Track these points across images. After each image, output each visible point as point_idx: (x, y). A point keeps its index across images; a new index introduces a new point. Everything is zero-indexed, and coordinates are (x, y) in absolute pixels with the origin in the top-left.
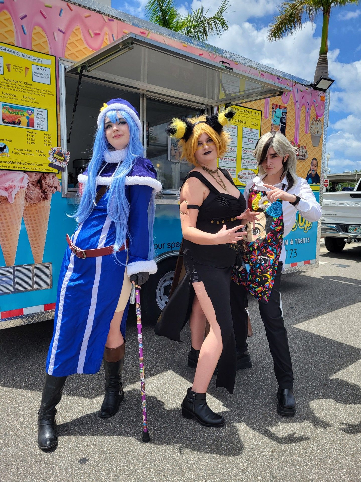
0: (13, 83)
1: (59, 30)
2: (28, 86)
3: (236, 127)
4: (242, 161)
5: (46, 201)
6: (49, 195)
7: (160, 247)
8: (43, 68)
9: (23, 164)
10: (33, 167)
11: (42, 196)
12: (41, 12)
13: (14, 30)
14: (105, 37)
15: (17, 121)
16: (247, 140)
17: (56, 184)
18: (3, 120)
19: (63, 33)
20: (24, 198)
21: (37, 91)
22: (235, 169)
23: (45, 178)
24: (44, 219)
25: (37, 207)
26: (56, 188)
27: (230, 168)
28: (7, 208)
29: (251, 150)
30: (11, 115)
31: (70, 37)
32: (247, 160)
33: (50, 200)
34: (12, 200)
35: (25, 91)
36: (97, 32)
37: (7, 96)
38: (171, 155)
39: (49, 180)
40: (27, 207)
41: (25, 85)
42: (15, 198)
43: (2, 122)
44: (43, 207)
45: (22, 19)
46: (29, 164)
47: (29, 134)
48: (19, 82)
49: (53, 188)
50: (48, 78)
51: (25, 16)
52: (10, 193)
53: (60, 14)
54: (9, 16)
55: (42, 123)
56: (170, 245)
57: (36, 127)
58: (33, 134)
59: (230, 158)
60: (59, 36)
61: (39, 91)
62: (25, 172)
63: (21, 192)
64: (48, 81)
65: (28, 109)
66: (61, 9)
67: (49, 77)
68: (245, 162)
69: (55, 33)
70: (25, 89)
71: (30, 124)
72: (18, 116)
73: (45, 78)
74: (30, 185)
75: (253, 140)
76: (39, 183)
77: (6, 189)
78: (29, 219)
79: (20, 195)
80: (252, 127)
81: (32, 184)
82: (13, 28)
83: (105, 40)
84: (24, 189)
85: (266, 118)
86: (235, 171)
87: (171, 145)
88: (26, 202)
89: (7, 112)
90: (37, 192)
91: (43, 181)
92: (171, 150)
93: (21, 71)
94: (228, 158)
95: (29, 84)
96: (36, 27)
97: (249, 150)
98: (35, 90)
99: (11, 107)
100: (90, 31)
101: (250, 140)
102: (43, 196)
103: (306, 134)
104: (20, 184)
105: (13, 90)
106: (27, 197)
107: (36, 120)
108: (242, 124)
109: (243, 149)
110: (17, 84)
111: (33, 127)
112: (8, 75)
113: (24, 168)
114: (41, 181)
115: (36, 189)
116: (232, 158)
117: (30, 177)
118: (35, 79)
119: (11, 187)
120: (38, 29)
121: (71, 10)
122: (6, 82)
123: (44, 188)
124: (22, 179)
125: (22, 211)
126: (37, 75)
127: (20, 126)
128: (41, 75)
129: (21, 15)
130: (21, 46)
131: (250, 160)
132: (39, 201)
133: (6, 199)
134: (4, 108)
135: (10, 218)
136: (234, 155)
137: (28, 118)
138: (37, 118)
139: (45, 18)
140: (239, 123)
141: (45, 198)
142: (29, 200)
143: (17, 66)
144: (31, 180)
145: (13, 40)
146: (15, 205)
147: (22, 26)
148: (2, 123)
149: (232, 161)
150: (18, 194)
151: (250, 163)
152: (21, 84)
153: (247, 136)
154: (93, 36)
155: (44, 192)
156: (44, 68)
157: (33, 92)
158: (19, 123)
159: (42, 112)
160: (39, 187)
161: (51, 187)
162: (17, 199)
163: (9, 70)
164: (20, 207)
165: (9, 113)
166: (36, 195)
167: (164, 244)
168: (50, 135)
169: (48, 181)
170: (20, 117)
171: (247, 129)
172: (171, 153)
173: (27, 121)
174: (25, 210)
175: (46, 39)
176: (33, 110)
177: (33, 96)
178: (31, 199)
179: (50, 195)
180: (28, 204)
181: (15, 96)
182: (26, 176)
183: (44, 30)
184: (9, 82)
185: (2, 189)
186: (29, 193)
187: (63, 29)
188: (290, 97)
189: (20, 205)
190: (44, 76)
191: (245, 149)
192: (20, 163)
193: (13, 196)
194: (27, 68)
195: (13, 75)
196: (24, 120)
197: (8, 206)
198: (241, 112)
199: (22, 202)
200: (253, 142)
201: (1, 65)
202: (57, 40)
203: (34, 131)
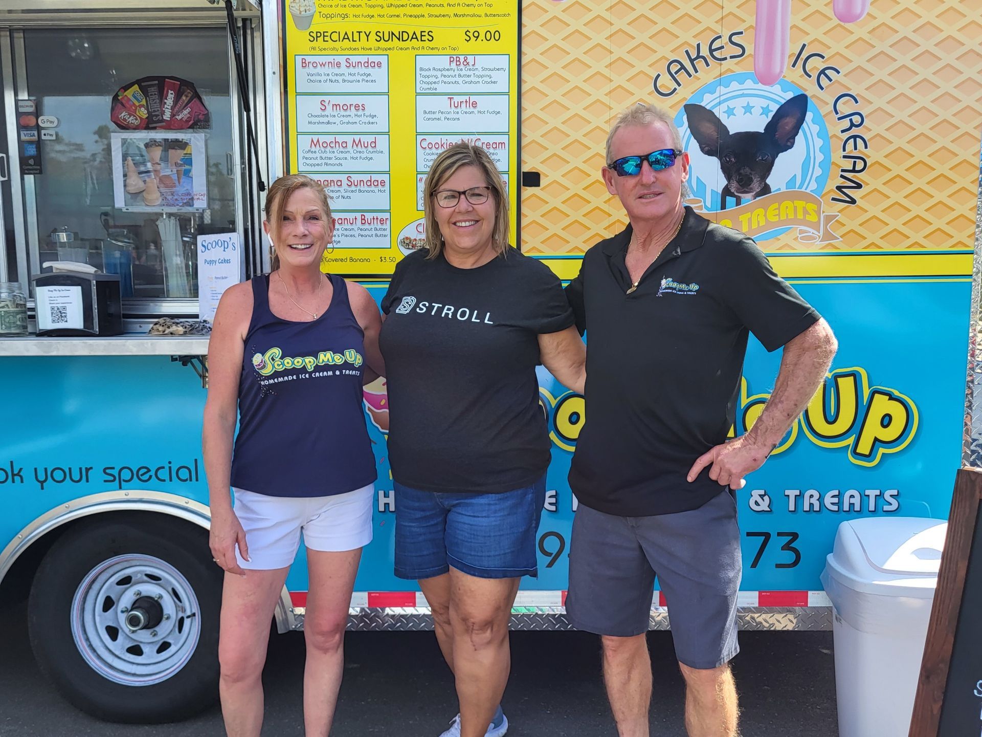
3: (383, 60)
22: (386, 216)
27: (358, 215)
38: (126, 191)
59: (355, 178)
75: (473, 98)
80: (466, 48)
86: (382, 221)
87: (124, 158)
92: (125, 175)
94: (343, 178)
101: (457, 99)
103: (848, 26)
108: (414, 43)
109: (420, 138)
116: (366, 177)
136: (379, 162)
149: (366, 188)
153: (441, 88)
171: (444, 62)
172: (125, 186)
200: (474, 104)
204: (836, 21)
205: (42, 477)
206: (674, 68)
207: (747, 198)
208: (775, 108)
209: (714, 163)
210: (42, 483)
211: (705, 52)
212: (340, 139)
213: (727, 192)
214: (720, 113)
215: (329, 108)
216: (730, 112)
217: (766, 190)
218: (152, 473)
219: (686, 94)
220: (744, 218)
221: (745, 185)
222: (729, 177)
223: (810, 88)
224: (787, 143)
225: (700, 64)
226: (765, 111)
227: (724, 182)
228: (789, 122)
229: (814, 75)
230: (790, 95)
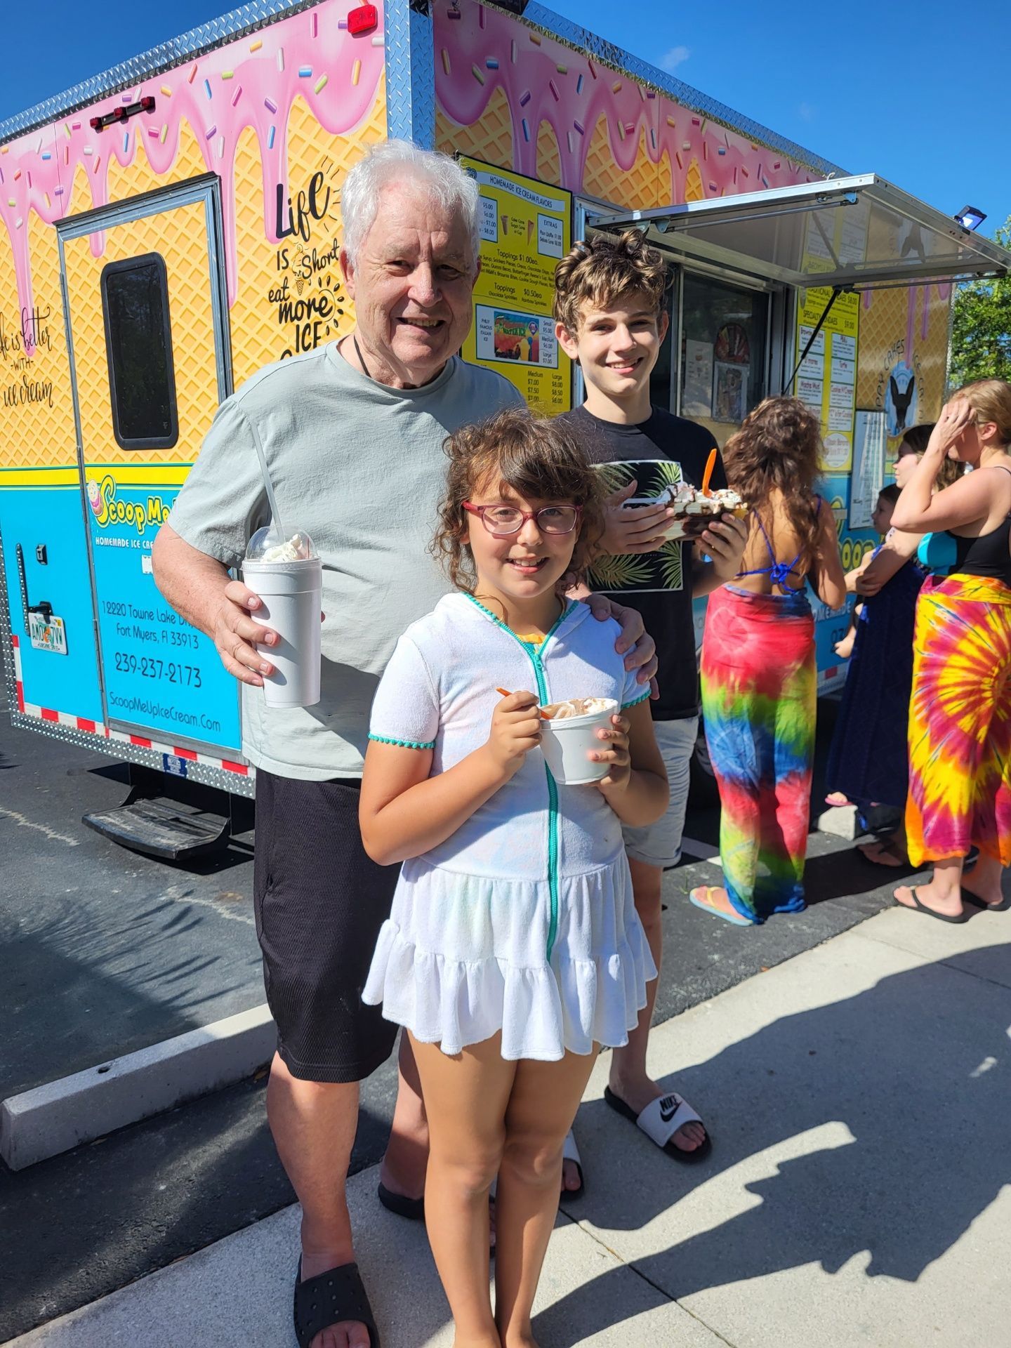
0: (510, 260)
1: (576, 126)
2: (532, 265)
4: (830, 414)
8: (552, 221)
12: (551, 85)
13: (512, 133)
14: (641, 138)
15: (515, 349)
16: (837, 364)
18: (496, 349)
19: (582, 133)
21: (544, 275)
29: (843, 386)
30: (507, 336)
31: (592, 143)
32: (837, 409)
35: (527, 277)
36: (629, 125)
37: (502, 293)
41: (526, 265)
43: (494, 354)
45: (523, 104)
47: (531, 377)
48: (519, 258)
50: (560, 244)
51: (529, 97)
53: (578, 89)
54: (504, 98)
55: (550, 351)
57: (541, 363)
58: (537, 378)
60: (575, 142)
61: (547, 276)
65: (532, 319)
66: (581, 76)
67: (561, 241)
68: (834, 414)
69: (570, 135)
70: (527, 274)
71: (533, 356)
72: (516, 338)
73: (556, 243)
75: (847, 362)
82: (510, 127)
83: (640, 145)
85: (867, 307)
89: (502, 330)
93: (522, 230)
95: (533, 262)
96: (544, 122)
97: (840, 386)
98: (540, 274)
99: (507, 317)
100: (620, 124)
101: (843, 362)
105: (512, 277)
107: (541, 345)
108: (832, 325)
109: (832, 384)
110: (516, 262)
111: (538, 360)
118: (541, 247)
120: (546, 128)
121: (595, 77)
126: (546, 237)
127: (519, 361)
128: (550, 238)
129: (522, 95)
130: (520, 173)
131: (842, 411)
134: (497, 321)
137: (529, 341)
138: (544, 339)
139: (557, 99)
140: (827, 324)
143: (516, 221)
145: (509, 157)
147: (523, 122)
148: (495, 356)
151: (841, 417)
152: (521, 263)
154: (623, 134)
156: (555, 221)
157: (538, 280)
158: (518, 353)
163: (505, 230)
165: (505, 331)
168: (561, 378)
170: (520, 341)
171: (839, 338)
173: (529, 347)
175: (557, 149)
176: (537, 321)
177: (539, 289)
181: (513, 291)
183: (554, 130)
184: (504, 259)
187: (581, 123)
190: (554, 239)
191: (835, 385)
194: (530, 224)
196: (524, 346)
201: (494, 220)
202: (572, 150)
203: (539, 370)
208: (909, 382)
212: (809, 381)
214: (897, 382)
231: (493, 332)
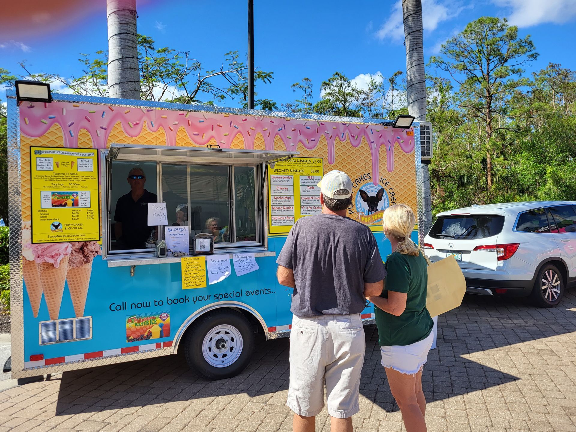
0: (62, 175)
1: (101, 128)
2: (74, 175)
3: (292, 176)
4: (302, 209)
5: (87, 264)
6: (90, 259)
7: (206, 299)
8: (86, 160)
9: (69, 236)
10: (77, 237)
11: (83, 260)
12: (86, 118)
13: (63, 136)
14: (144, 125)
15: (64, 203)
16: (306, 188)
17: (97, 249)
18: (52, 204)
19: (106, 129)
20: (67, 263)
21: (82, 178)
23: (87, 245)
24: (86, 279)
25: (79, 270)
26: (97, 252)
27: (286, 217)
28: (53, 272)
29: (312, 196)
30: (59, 199)
31: (112, 132)
32: (308, 207)
33: (91, 263)
34: (57, 266)
36: (136, 122)
37: (55, 186)
39: (91, 247)
40: (70, 270)
41: (71, 176)
42: (60, 263)
44: (85, 269)
45: (69, 126)
46: (73, 236)
47: (73, 212)
48: (66, 174)
49: (94, 253)
50: (91, 167)
51: (73, 123)
52: (56, 260)
53: (102, 116)
54: (59, 126)
55: (85, 202)
56: (218, 296)
57: (80, 206)
58: (77, 212)
59: (285, 207)
60: (101, 133)
61: (83, 178)
62: (69, 242)
63: (65, 259)
64: (91, 169)
65: (74, 193)
66: (104, 112)
67: (92, 165)
68: (305, 209)
69: (98, 131)
70: (71, 179)
71: (75, 204)
72: (65, 200)
73: (88, 166)
74: (74, 252)
75: (313, 187)
76: (81, 250)
77: (53, 257)
78: (72, 280)
79: (64, 260)
81: (76, 251)
82: (62, 134)
83: (144, 127)
84: (68, 256)
85: (331, 163)
86: (292, 218)
88: (69, 266)
89: (55, 198)
90: (79, 257)
91: (85, 248)
93: (67, 165)
94: (282, 207)
95: (74, 174)
96: (82, 129)
97: (309, 197)
98: (79, 177)
99: (59, 193)
100: (129, 123)
101: (310, 187)
102: (85, 260)
104: (64, 253)
105: (61, 180)
106: (70, 262)
107: (80, 201)
108: (300, 173)
109: (301, 196)
110: (64, 175)
111: (78, 206)
112: (57, 170)
113: (69, 239)
114: (83, 248)
115: (79, 255)
117: (74, 245)
118: (79, 169)
119: (57, 255)
120: (84, 131)
121: (113, 111)
122: (56, 175)
123: (86, 254)
124: (67, 247)
125: (66, 274)
126: (82, 165)
127: (67, 207)
128: (85, 165)
129: (69, 123)
130: (68, 147)
131: (312, 207)
132: (81, 265)
133: (52, 265)
134: (53, 195)
135: (55, 280)
136: (291, 203)
137: (73, 200)
138: (81, 198)
139: (89, 121)
140: (295, 172)
141: (87, 262)
142: (72, 264)
143: (64, 162)
144: (74, 248)
145: (63, 143)
146: (60, 270)
147: (70, 132)
148: (51, 207)
149: (288, 210)
150: (62, 260)
151: (313, 209)
152: (67, 175)
153: (306, 184)
154: (132, 126)
155: (85, 257)
156: (88, 160)
157: (78, 180)
158: (66, 205)
159: (85, 193)
160: (81, 253)
161: (93, 252)
162: (62, 264)
163: (58, 166)
164: (64, 271)
165: (57, 198)
166: (79, 260)
167: (209, 296)
168: (92, 210)
169: (89, 247)
170: (67, 200)
171: (306, 177)
173: (72, 202)
174: (68, 273)
175: (90, 137)
176: (78, 193)
177: (77, 182)
178: (74, 263)
179: (92, 259)
180: (71, 267)
181: (62, 185)
182: (70, 245)
183: (88, 131)
184: (58, 175)
185: (50, 257)
186: (72, 258)
187: (105, 127)
188: (362, 139)
189: (65, 269)
190: (87, 166)
191: (304, 197)
192: (66, 236)
193: (58, 261)
194: (73, 162)
195: (62, 169)
196: (70, 202)
197: (54, 270)
198: (297, 162)
199: (66, 267)
200: (314, 188)
201: (52, 164)
202: (99, 135)
203: (78, 209)
204: (388, 172)
205: (195, 300)
206: (357, 181)
207: (373, 212)
208: (377, 191)
209: (366, 203)
210: (195, 302)
211: (363, 177)
212: (282, 197)
213: (369, 211)
214: (366, 192)
215: (279, 189)
216: (369, 192)
217: (377, 210)
218: (229, 295)
219: (359, 187)
220: (373, 217)
221: (373, 209)
222: (369, 207)
223: (384, 187)
224: (380, 199)
225: (362, 180)
226: (376, 191)
227: (368, 208)
228: (380, 194)
229: (385, 183)
230: (380, 188)
231: (51, 199)
